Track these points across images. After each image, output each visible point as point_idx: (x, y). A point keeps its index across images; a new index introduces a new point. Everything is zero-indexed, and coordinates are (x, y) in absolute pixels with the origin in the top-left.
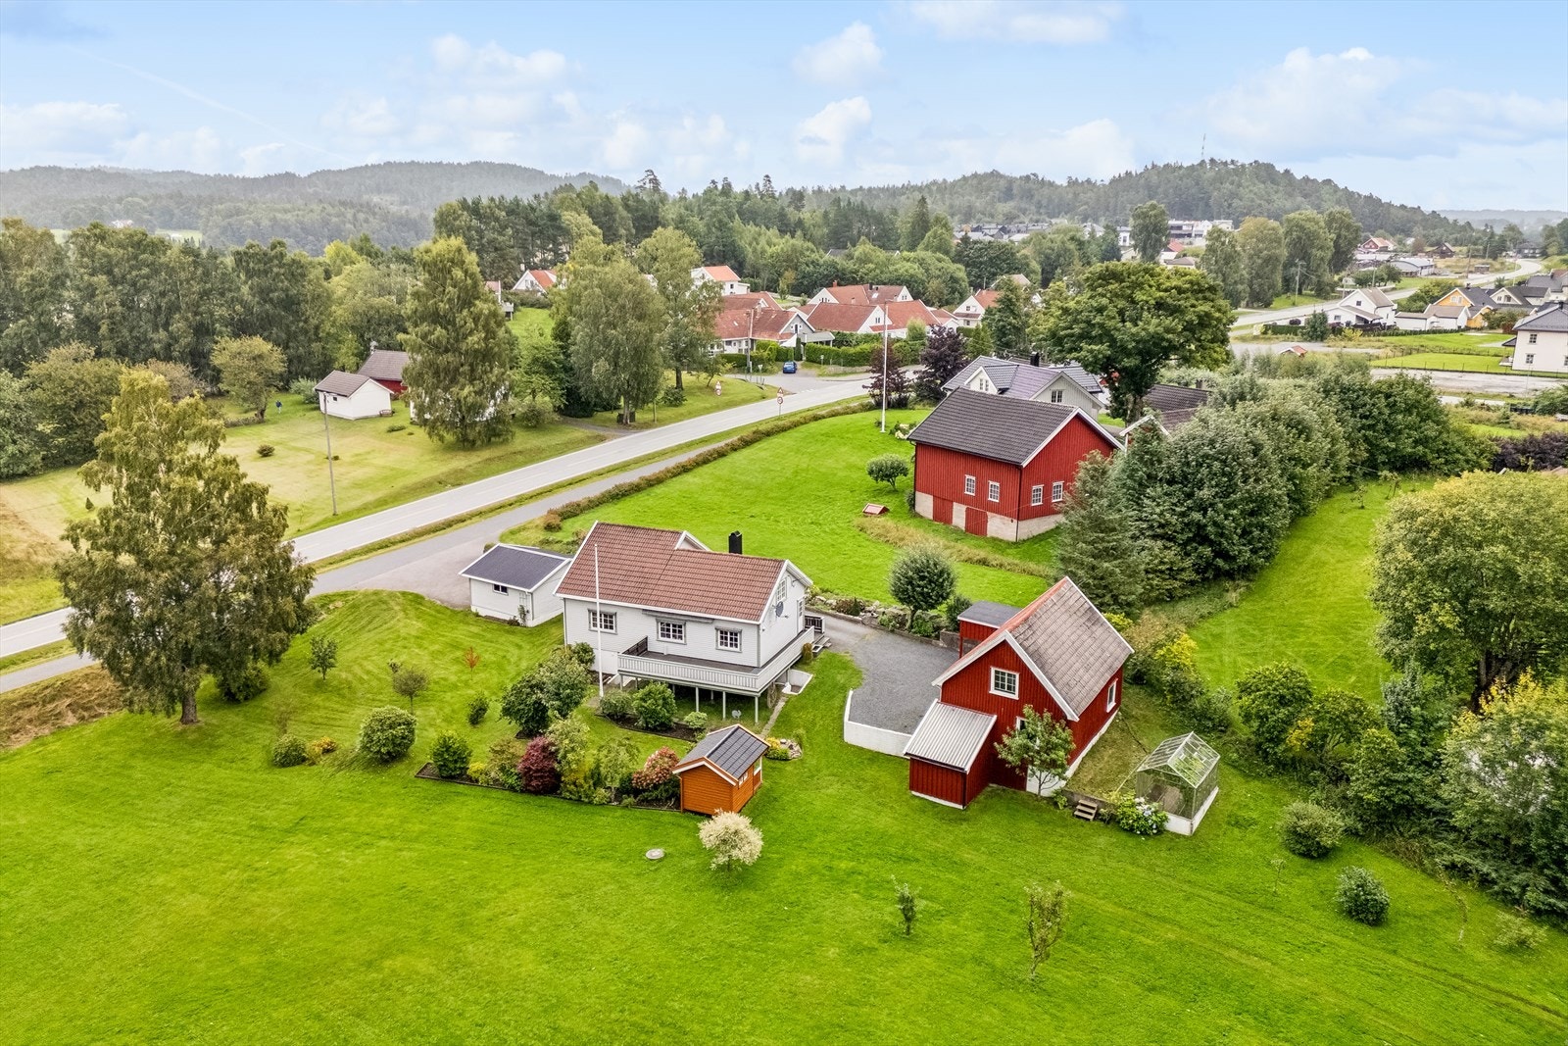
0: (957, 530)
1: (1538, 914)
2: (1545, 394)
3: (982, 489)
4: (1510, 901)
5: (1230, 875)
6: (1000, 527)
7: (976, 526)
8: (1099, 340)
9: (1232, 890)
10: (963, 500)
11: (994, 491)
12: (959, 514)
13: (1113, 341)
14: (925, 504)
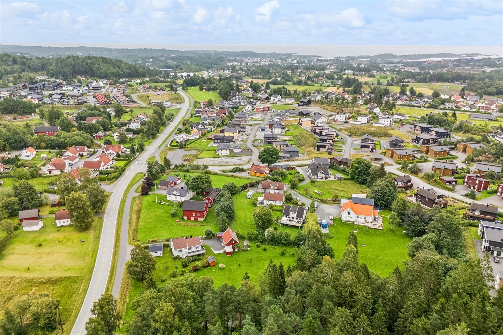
0: (193, 221)
1: (275, 245)
2: (234, 169)
3: (196, 215)
4: (272, 245)
5: (255, 251)
6: (199, 219)
7: (196, 219)
8: (200, 189)
9: (256, 252)
10: (193, 216)
11: (199, 215)
12: (192, 219)
13: (202, 188)
14: (185, 218)
